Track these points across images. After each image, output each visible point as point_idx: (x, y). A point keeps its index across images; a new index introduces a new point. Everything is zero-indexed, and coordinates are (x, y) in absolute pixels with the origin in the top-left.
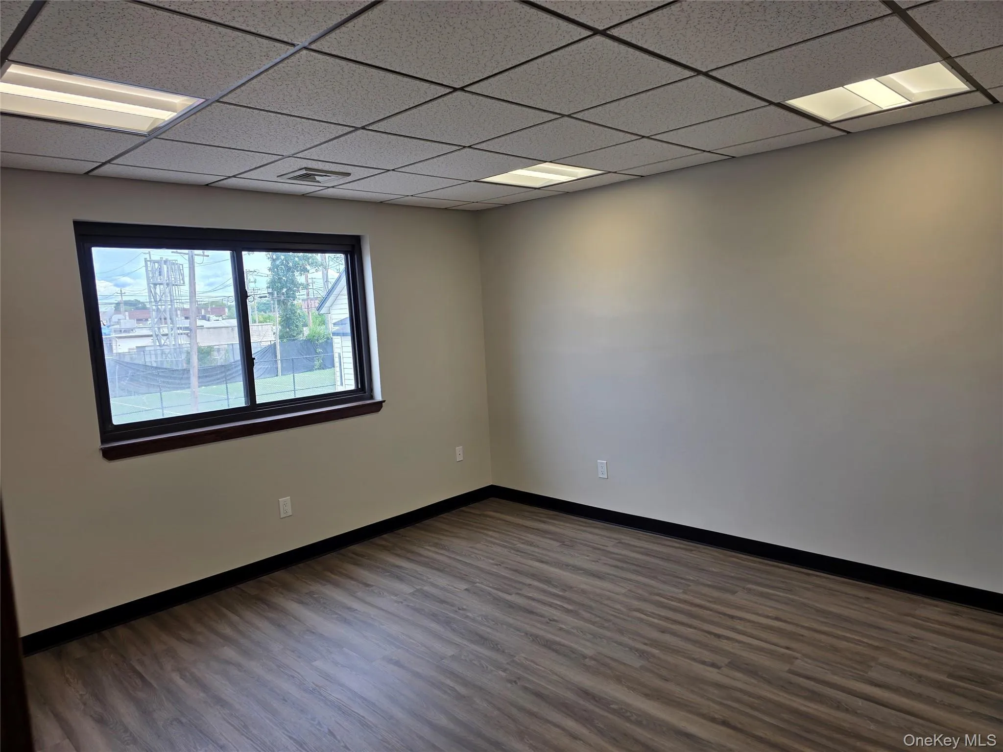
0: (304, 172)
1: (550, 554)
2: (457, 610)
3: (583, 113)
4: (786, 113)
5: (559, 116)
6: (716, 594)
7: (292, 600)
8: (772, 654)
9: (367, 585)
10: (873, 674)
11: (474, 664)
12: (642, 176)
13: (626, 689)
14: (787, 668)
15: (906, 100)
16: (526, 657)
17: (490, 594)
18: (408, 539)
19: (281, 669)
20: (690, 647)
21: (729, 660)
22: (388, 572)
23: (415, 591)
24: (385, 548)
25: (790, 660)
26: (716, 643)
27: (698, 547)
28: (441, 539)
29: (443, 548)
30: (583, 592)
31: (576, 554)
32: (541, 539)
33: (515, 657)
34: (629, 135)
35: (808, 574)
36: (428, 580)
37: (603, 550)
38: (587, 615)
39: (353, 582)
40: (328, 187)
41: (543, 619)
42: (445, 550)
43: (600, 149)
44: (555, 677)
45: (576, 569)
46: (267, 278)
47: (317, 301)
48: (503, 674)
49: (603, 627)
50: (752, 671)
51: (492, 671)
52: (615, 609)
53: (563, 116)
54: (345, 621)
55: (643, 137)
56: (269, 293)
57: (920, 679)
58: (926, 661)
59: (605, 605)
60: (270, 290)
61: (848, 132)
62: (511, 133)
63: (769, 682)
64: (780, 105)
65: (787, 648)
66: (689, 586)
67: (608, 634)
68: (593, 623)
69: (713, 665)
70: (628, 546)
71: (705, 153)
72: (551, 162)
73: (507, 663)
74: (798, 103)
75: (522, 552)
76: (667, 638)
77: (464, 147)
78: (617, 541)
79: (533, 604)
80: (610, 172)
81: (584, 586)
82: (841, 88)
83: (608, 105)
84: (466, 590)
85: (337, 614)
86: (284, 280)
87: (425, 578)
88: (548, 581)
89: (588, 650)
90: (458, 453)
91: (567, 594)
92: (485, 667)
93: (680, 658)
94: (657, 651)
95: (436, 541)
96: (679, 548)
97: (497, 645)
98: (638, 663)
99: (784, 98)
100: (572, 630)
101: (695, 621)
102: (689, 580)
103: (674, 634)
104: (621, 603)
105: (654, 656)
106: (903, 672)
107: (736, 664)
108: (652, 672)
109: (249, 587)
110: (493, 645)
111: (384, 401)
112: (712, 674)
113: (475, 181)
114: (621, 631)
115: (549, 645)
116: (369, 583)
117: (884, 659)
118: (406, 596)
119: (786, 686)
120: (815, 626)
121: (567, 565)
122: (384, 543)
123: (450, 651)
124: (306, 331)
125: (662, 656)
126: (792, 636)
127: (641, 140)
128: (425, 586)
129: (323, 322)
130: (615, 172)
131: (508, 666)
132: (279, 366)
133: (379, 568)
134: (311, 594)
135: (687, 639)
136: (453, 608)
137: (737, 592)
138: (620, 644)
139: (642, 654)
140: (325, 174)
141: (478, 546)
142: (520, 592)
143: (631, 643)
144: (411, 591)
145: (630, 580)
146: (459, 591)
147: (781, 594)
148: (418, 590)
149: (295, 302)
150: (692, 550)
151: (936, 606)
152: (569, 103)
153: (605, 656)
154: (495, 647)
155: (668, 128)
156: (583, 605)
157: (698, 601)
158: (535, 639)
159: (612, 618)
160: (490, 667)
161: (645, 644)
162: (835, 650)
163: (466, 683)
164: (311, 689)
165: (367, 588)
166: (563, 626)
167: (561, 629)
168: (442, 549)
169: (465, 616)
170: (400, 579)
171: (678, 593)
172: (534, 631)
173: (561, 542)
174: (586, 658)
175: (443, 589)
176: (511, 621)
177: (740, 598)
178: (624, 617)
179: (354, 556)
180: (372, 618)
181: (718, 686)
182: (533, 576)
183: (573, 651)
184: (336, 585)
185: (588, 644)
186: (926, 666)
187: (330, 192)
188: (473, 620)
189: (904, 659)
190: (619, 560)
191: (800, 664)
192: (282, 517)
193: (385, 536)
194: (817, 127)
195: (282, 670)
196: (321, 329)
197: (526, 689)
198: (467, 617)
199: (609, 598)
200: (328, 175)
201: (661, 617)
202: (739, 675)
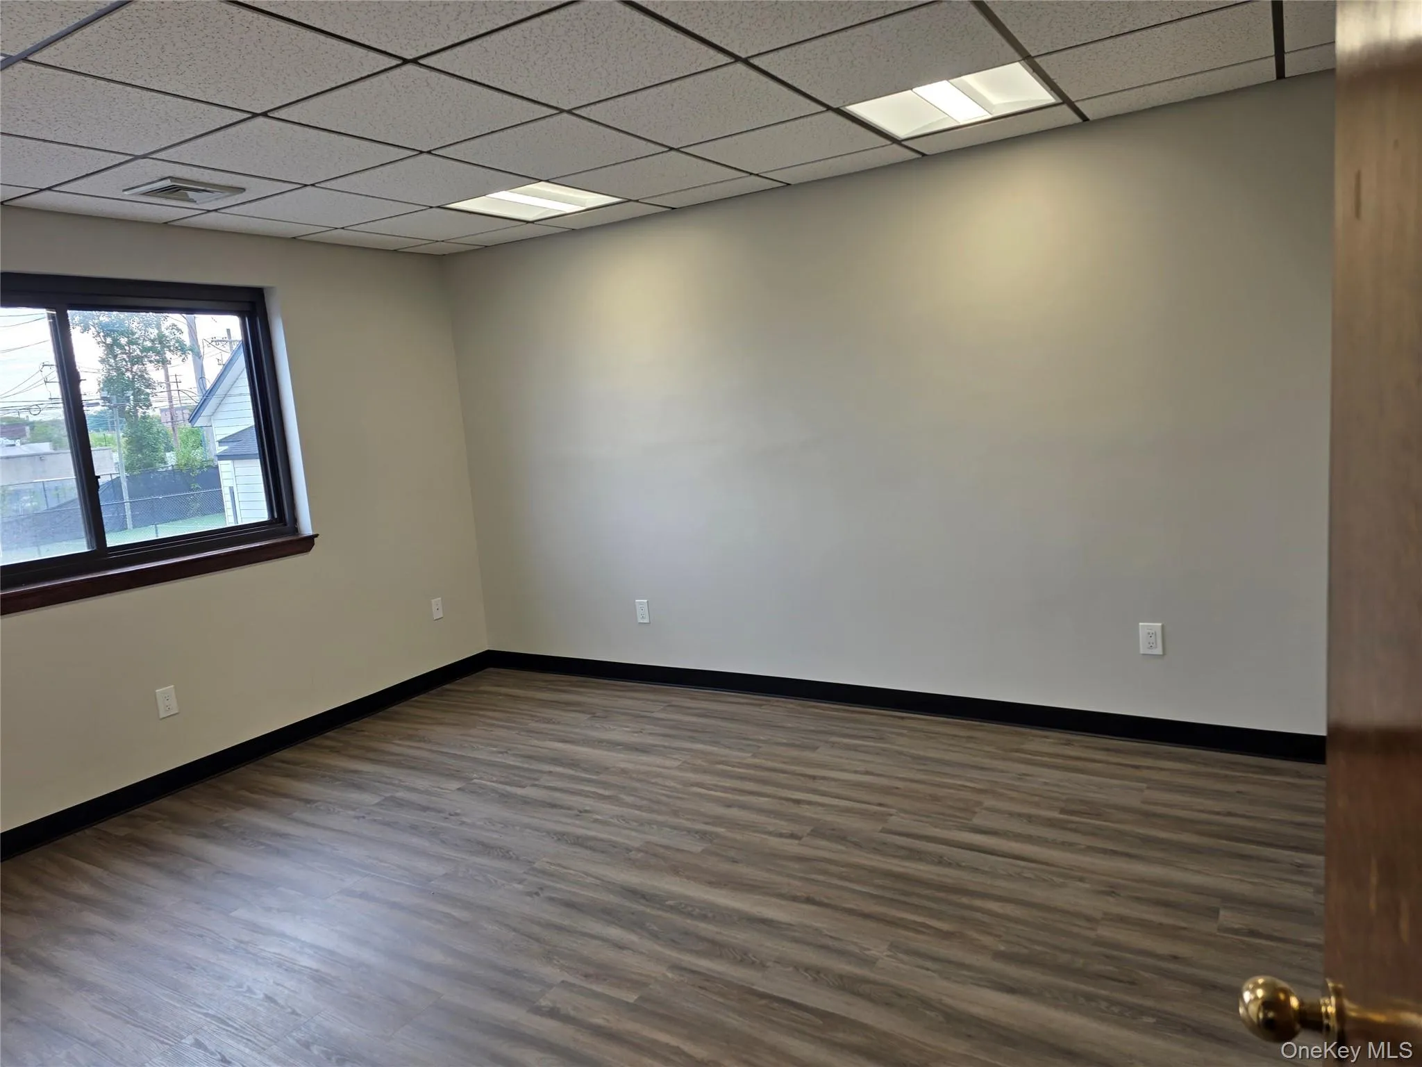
0: (168, 183)
1: (577, 730)
2: (448, 816)
3: (589, 108)
4: (848, 123)
5: (555, 112)
6: (795, 753)
7: (188, 835)
8: (863, 814)
9: (308, 801)
10: (977, 821)
11: (476, 880)
12: (673, 209)
13: (685, 880)
14: (880, 828)
15: (987, 113)
16: (549, 861)
17: (494, 790)
18: (366, 733)
19: (180, 928)
20: (761, 819)
21: (812, 828)
22: (339, 780)
23: (384, 800)
24: (334, 750)
25: (882, 817)
26: (795, 810)
27: (769, 701)
28: (417, 729)
29: (422, 739)
30: (624, 772)
31: (611, 727)
32: (563, 713)
33: (534, 863)
34: (653, 146)
35: (902, 718)
36: (402, 783)
37: (649, 717)
38: (629, 799)
39: (285, 800)
40: (209, 211)
41: (570, 812)
42: (424, 741)
43: (614, 165)
44: (589, 880)
45: (613, 745)
46: (100, 375)
47: (186, 411)
48: (520, 887)
49: (652, 811)
50: (840, 837)
51: (503, 885)
52: (666, 786)
53: (562, 111)
54: (279, 852)
55: (671, 149)
56: (103, 398)
57: (1030, 819)
58: (1036, 799)
59: (653, 783)
60: (105, 394)
61: (923, 155)
62: (488, 133)
63: (857, 845)
64: (839, 112)
65: (880, 805)
66: (759, 747)
67: (660, 818)
68: (639, 808)
69: (792, 836)
70: (679, 708)
71: (752, 177)
72: (547, 181)
73: (525, 873)
74: (859, 109)
75: (537, 733)
76: (734, 813)
77: (421, 152)
78: (666, 704)
79: (557, 795)
80: (630, 200)
81: (623, 765)
82: (910, 91)
83: (621, 99)
84: (459, 789)
85: (262, 844)
86: (128, 377)
87: (397, 782)
88: (574, 764)
89: (633, 839)
90: (434, 608)
91: (602, 777)
92: (493, 882)
93: (751, 833)
94: (723, 830)
95: (410, 732)
96: (747, 704)
97: (508, 852)
98: (698, 847)
99: (844, 102)
100: (611, 820)
101: (770, 788)
102: (759, 741)
103: (743, 806)
104: (673, 778)
105: (717, 835)
106: (1011, 814)
107: (819, 831)
108: (717, 855)
109: (116, 827)
110: (502, 853)
111: (316, 536)
112: (792, 847)
113: (439, 207)
114: (675, 813)
115: (579, 842)
116: (310, 798)
117: (989, 802)
118: (371, 808)
119: (880, 848)
120: (911, 775)
121: (601, 741)
122: (328, 743)
123: (440, 870)
124: (171, 459)
125: (729, 834)
126: (887, 791)
127: (669, 153)
128: (397, 791)
129: (201, 443)
130: (637, 201)
131: (525, 876)
132: (128, 513)
133: (323, 776)
134: (218, 824)
135: (761, 811)
136: (441, 815)
137: (817, 748)
138: (675, 828)
139: (703, 835)
140: (202, 188)
141: (473, 732)
142: (537, 783)
143: (688, 824)
144: (377, 800)
145: (684, 749)
146: (449, 792)
147: (872, 744)
148: (386, 799)
149: (150, 412)
150: (761, 705)
151: (1046, 737)
152: (568, 92)
153: (657, 845)
154: (505, 854)
155: (703, 137)
156: (624, 788)
157: (770, 764)
158: (561, 837)
159: (664, 798)
160: (499, 881)
161: (707, 823)
162: (935, 799)
163: (467, 905)
164: (232, 948)
165: (309, 806)
166: (599, 817)
167: (596, 821)
168: (420, 741)
169: (459, 823)
170: (359, 787)
171: (747, 758)
172: (559, 828)
173: (589, 714)
174: (631, 851)
175: (427, 792)
176: (526, 820)
177: (822, 754)
178: (680, 795)
179: (285, 765)
180: (319, 843)
181: (800, 859)
182: (555, 761)
183: (614, 845)
184: (259, 806)
185: (633, 834)
186: (1037, 805)
187: (211, 220)
188: (473, 826)
189: (1012, 799)
190: (672, 727)
191: (896, 821)
192: (161, 717)
193: (328, 734)
194: (886, 145)
195: (183, 929)
196: (198, 455)
197: (551, 899)
198: (463, 823)
199: (658, 775)
200: (208, 189)
201: (725, 789)
202: (823, 843)
